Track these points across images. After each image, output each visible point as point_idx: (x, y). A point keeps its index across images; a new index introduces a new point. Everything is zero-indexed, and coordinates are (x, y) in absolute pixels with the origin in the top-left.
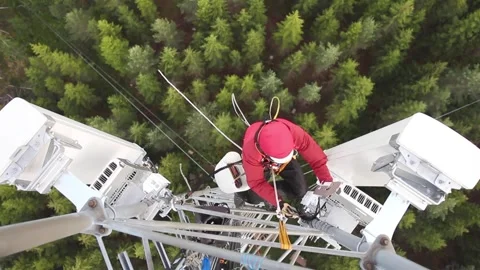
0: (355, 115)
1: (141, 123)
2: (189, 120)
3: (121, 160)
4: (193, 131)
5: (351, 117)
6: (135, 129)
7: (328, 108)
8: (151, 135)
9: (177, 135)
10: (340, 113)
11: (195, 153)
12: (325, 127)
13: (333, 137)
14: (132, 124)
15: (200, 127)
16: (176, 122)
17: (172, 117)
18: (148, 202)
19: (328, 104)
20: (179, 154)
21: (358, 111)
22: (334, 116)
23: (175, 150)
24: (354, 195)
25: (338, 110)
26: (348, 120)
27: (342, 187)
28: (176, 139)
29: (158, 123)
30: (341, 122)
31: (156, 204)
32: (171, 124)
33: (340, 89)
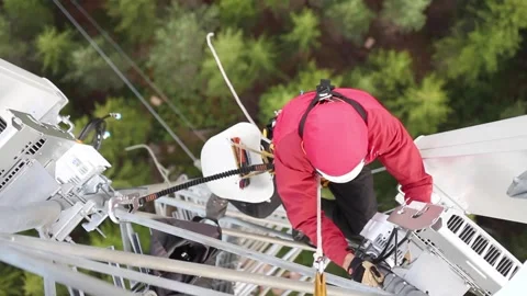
0: (492, 64)
1: (60, 30)
2: (160, 34)
3: (17, 114)
4: (163, 59)
5: (483, 67)
6: (48, 42)
7: (438, 45)
8: (79, 56)
9: (132, 63)
10: (462, 58)
11: (164, 103)
12: (427, 82)
13: (440, 104)
14: (41, 31)
15: (179, 52)
16: (132, 38)
17: (124, 25)
18: (64, 203)
19: (440, 37)
20: (132, 102)
21: (499, 57)
22: (449, 62)
23: (125, 93)
24: (466, 235)
25: (457, 51)
26: (475, 74)
27: (445, 217)
28: (129, 72)
29: (94, 34)
30: (461, 77)
31: (78, 206)
32: (121, 38)
33: (469, 8)
